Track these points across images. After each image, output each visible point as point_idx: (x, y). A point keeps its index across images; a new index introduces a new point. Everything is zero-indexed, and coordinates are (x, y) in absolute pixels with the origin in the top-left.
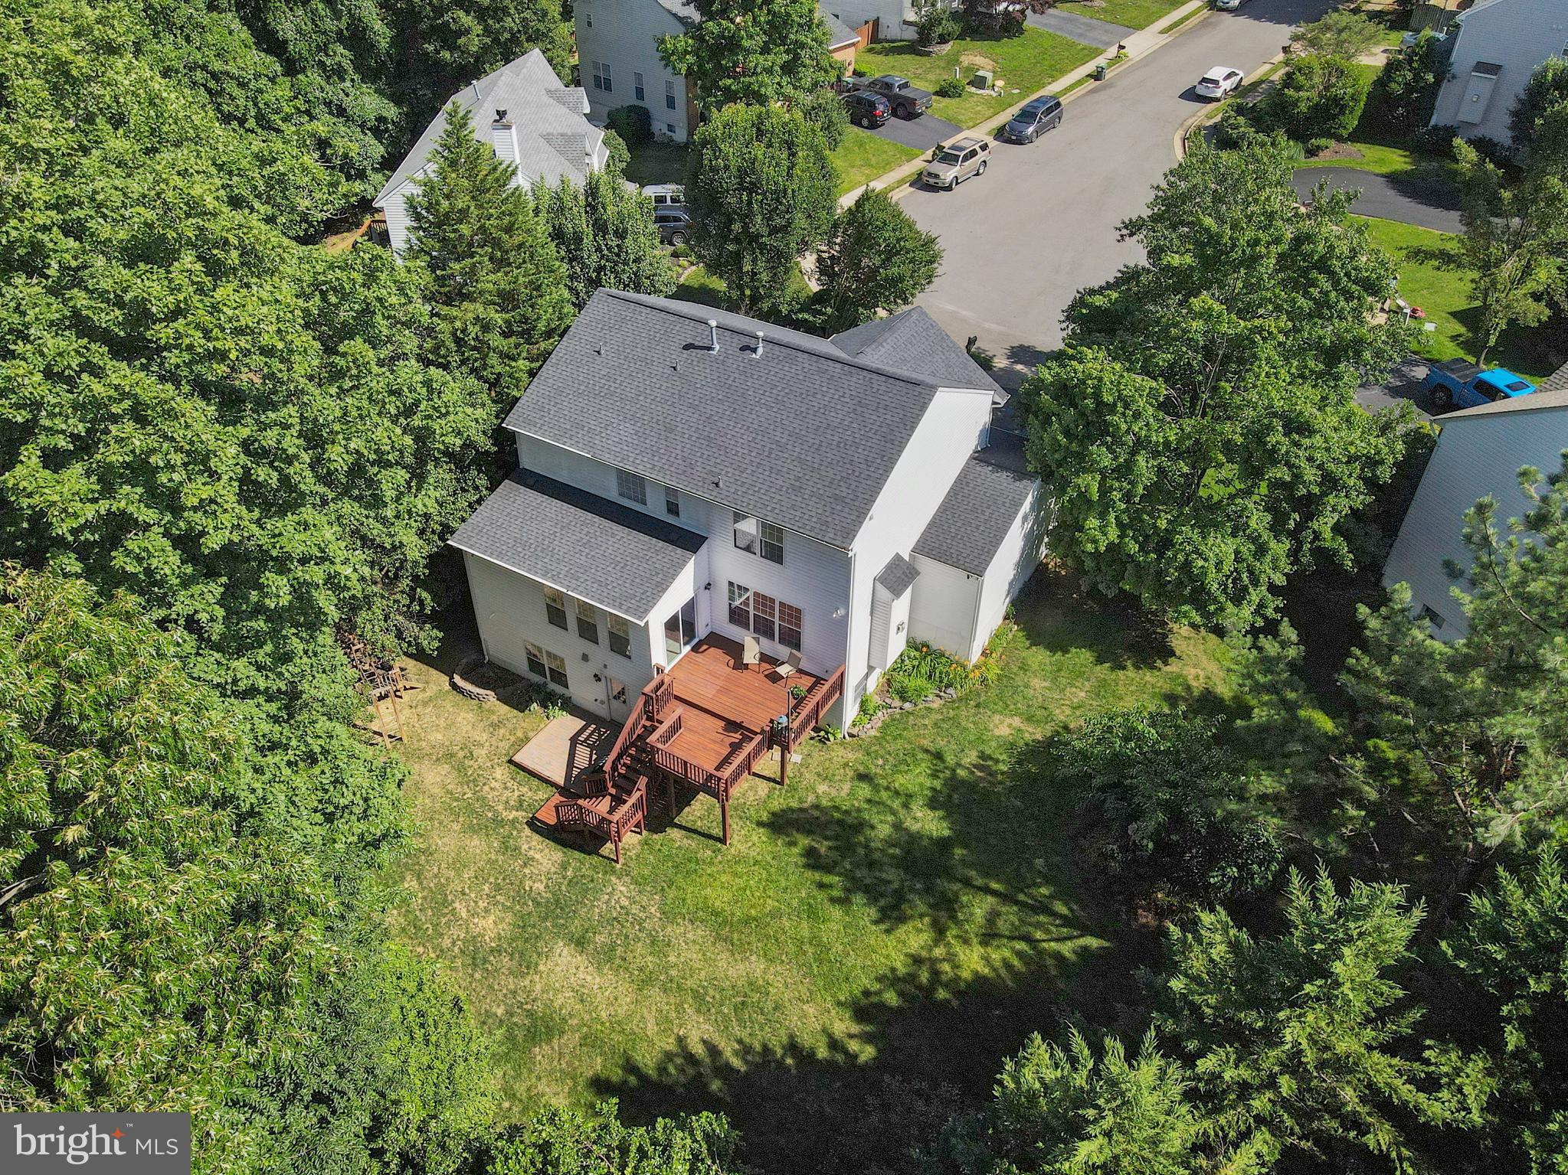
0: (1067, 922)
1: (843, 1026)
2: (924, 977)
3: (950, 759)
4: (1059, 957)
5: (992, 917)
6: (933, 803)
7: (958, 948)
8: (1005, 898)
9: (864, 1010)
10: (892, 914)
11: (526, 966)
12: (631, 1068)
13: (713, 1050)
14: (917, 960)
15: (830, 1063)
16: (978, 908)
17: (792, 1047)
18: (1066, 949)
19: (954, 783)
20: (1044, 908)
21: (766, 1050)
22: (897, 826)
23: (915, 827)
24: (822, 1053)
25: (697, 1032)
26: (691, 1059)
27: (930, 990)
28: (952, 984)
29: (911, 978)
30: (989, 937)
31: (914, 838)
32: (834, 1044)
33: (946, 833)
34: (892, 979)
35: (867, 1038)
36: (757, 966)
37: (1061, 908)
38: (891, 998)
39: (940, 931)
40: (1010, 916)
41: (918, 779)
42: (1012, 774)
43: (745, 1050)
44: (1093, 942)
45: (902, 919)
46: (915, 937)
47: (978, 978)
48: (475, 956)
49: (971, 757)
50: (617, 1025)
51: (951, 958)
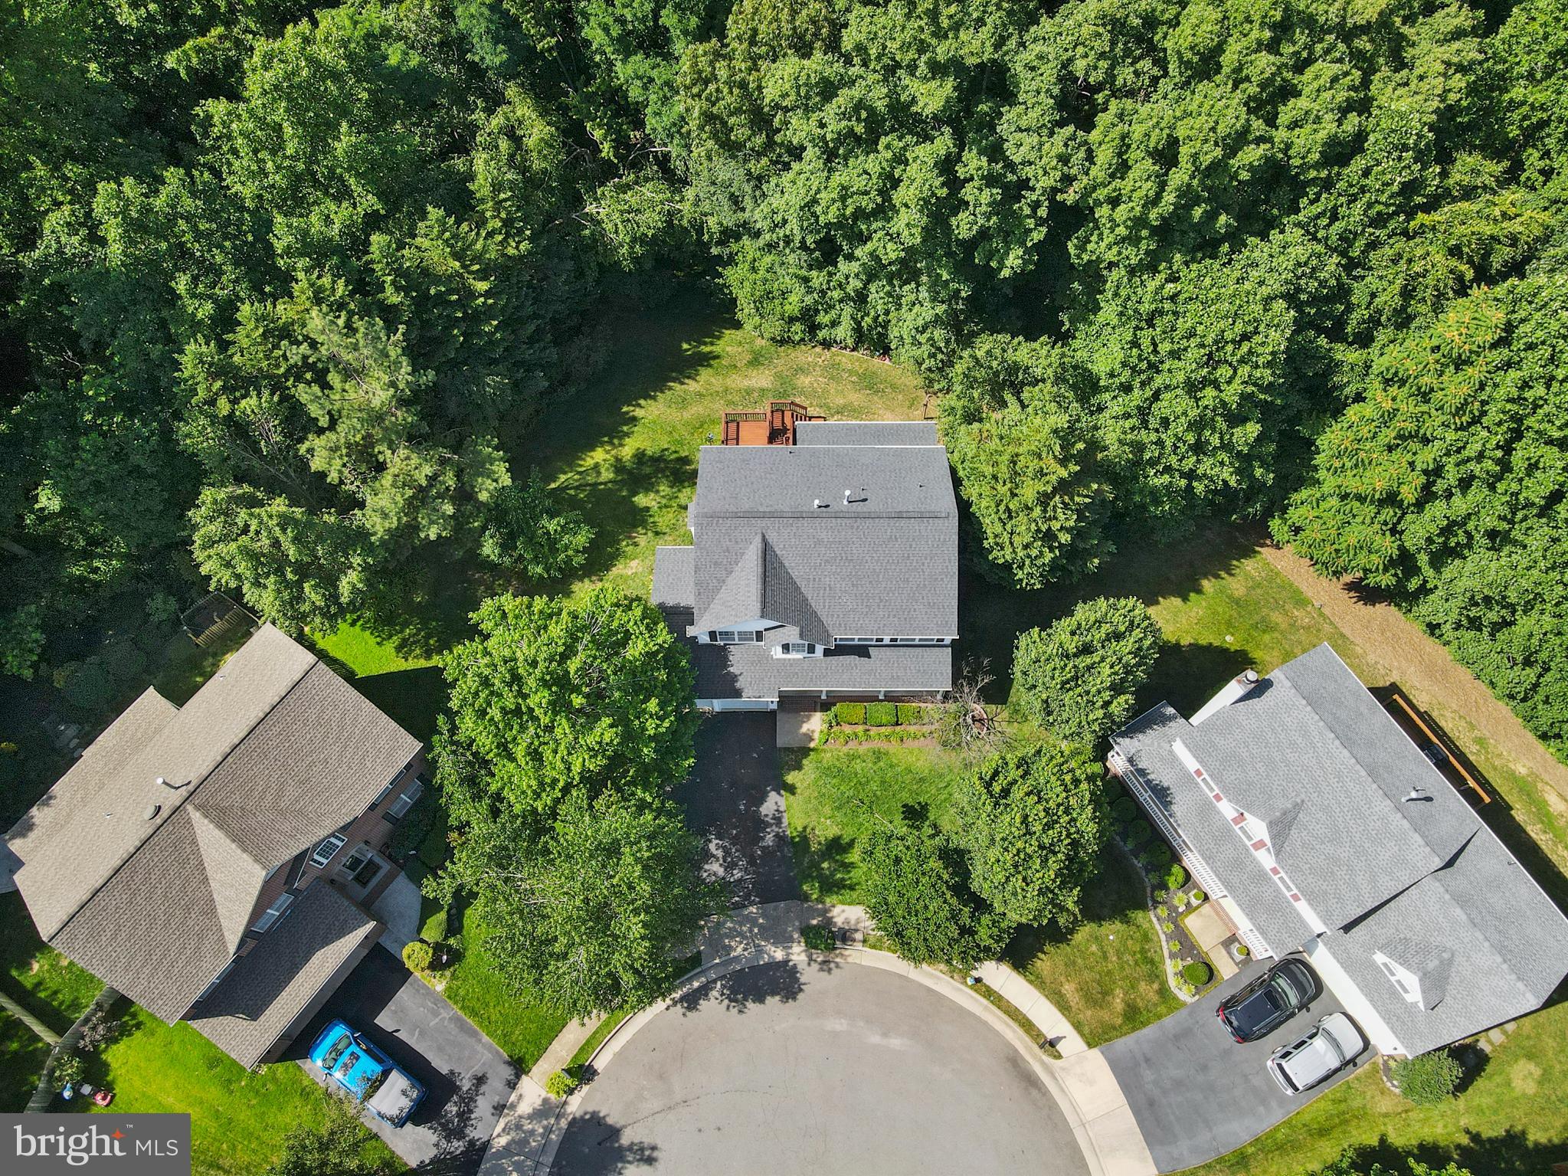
0: (567, 488)
1: (639, 413)
2: (616, 441)
3: (650, 534)
4: (565, 473)
5: (599, 473)
6: (647, 509)
7: (608, 457)
8: (596, 484)
9: (634, 420)
10: (640, 456)
11: (778, 376)
12: (710, 366)
13: (683, 383)
14: (621, 445)
15: (636, 399)
16: (607, 475)
17: (654, 398)
18: (563, 478)
19: (643, 523)
20: (576, 488)
21: (662, 392)
22: (658, 492)
23: (652, 495)
24: (642, 402)
25: (692, 386)
26: (689, 378)
27: (611, 438)
28: (602, 444)
29: (620, 438)
30: (596, 466)
31: (647, 490)
32: (639, 406)
33: (635, 499)
34: (627, 435)
35: (627, 413)
36: (687, 415)
37: (572, 492)
38: (625, 428)
39: (618, 460)
40: (590, 479)
41: (663, 520)
42: (618, 542)
43: (670, 388)
44: (553, 486)
45: (635, 456)
46: (627, 451)
47: (593, 449)
48: (800, 370)
49: (642, 540)
50: (725, 376)
51: (608, 452)
